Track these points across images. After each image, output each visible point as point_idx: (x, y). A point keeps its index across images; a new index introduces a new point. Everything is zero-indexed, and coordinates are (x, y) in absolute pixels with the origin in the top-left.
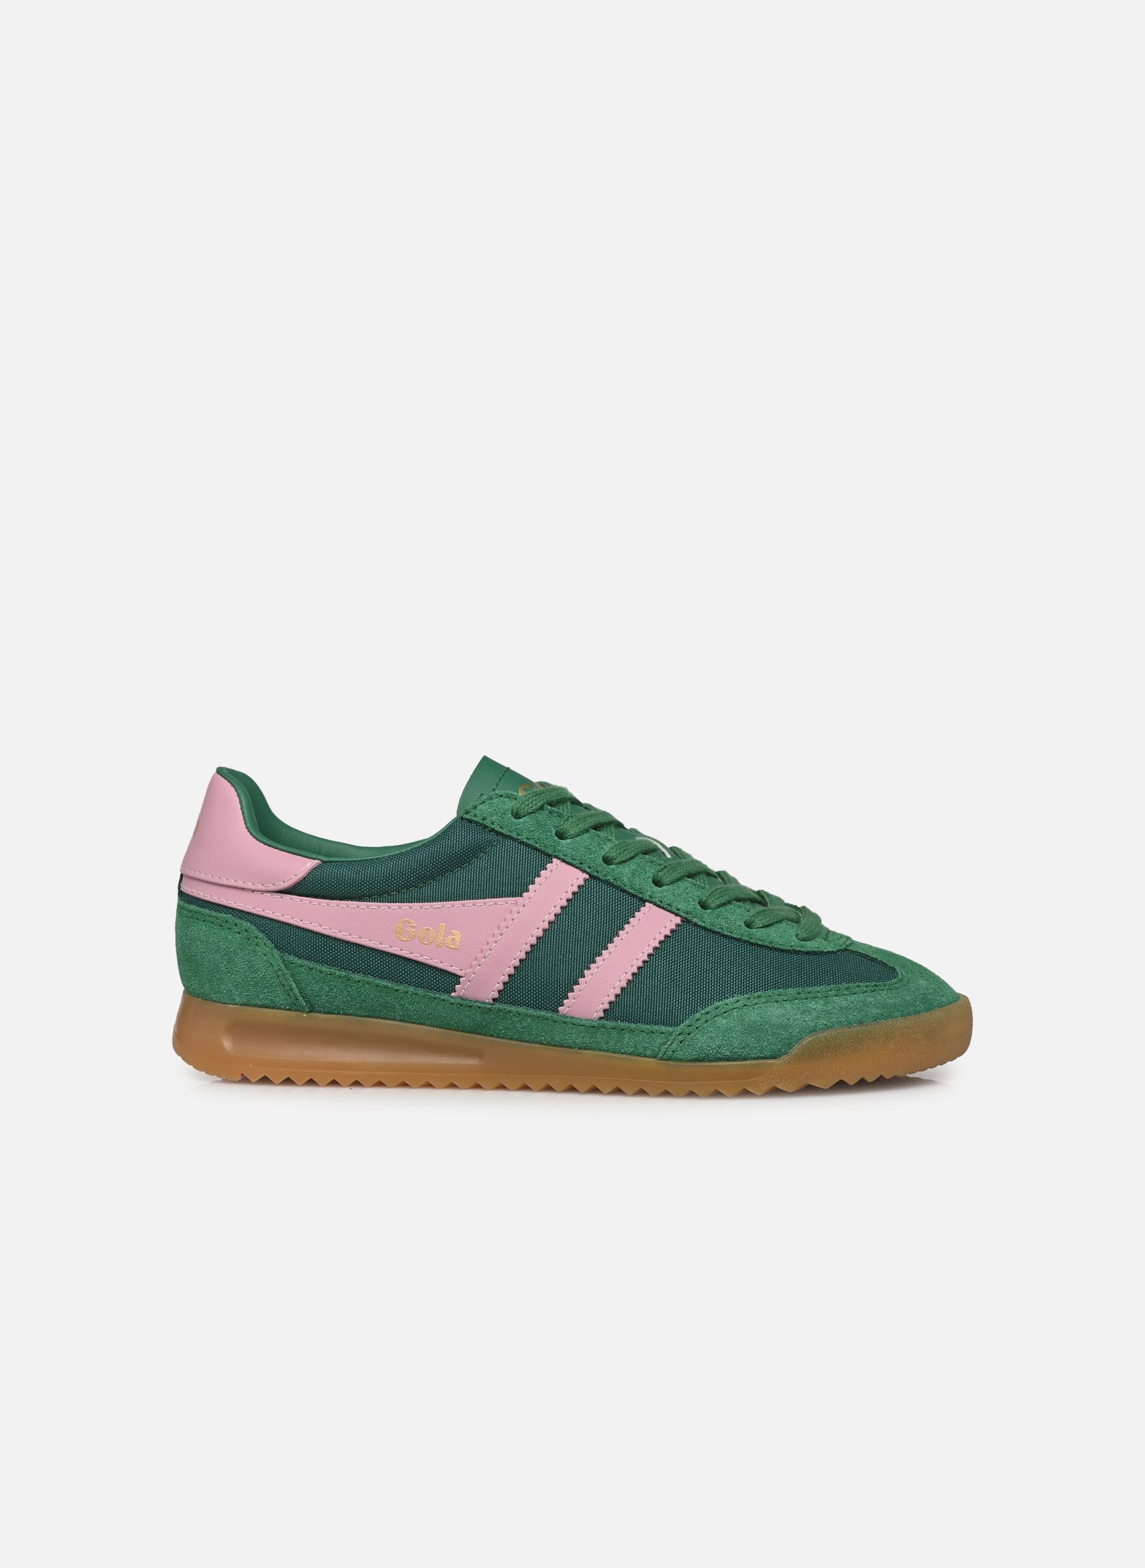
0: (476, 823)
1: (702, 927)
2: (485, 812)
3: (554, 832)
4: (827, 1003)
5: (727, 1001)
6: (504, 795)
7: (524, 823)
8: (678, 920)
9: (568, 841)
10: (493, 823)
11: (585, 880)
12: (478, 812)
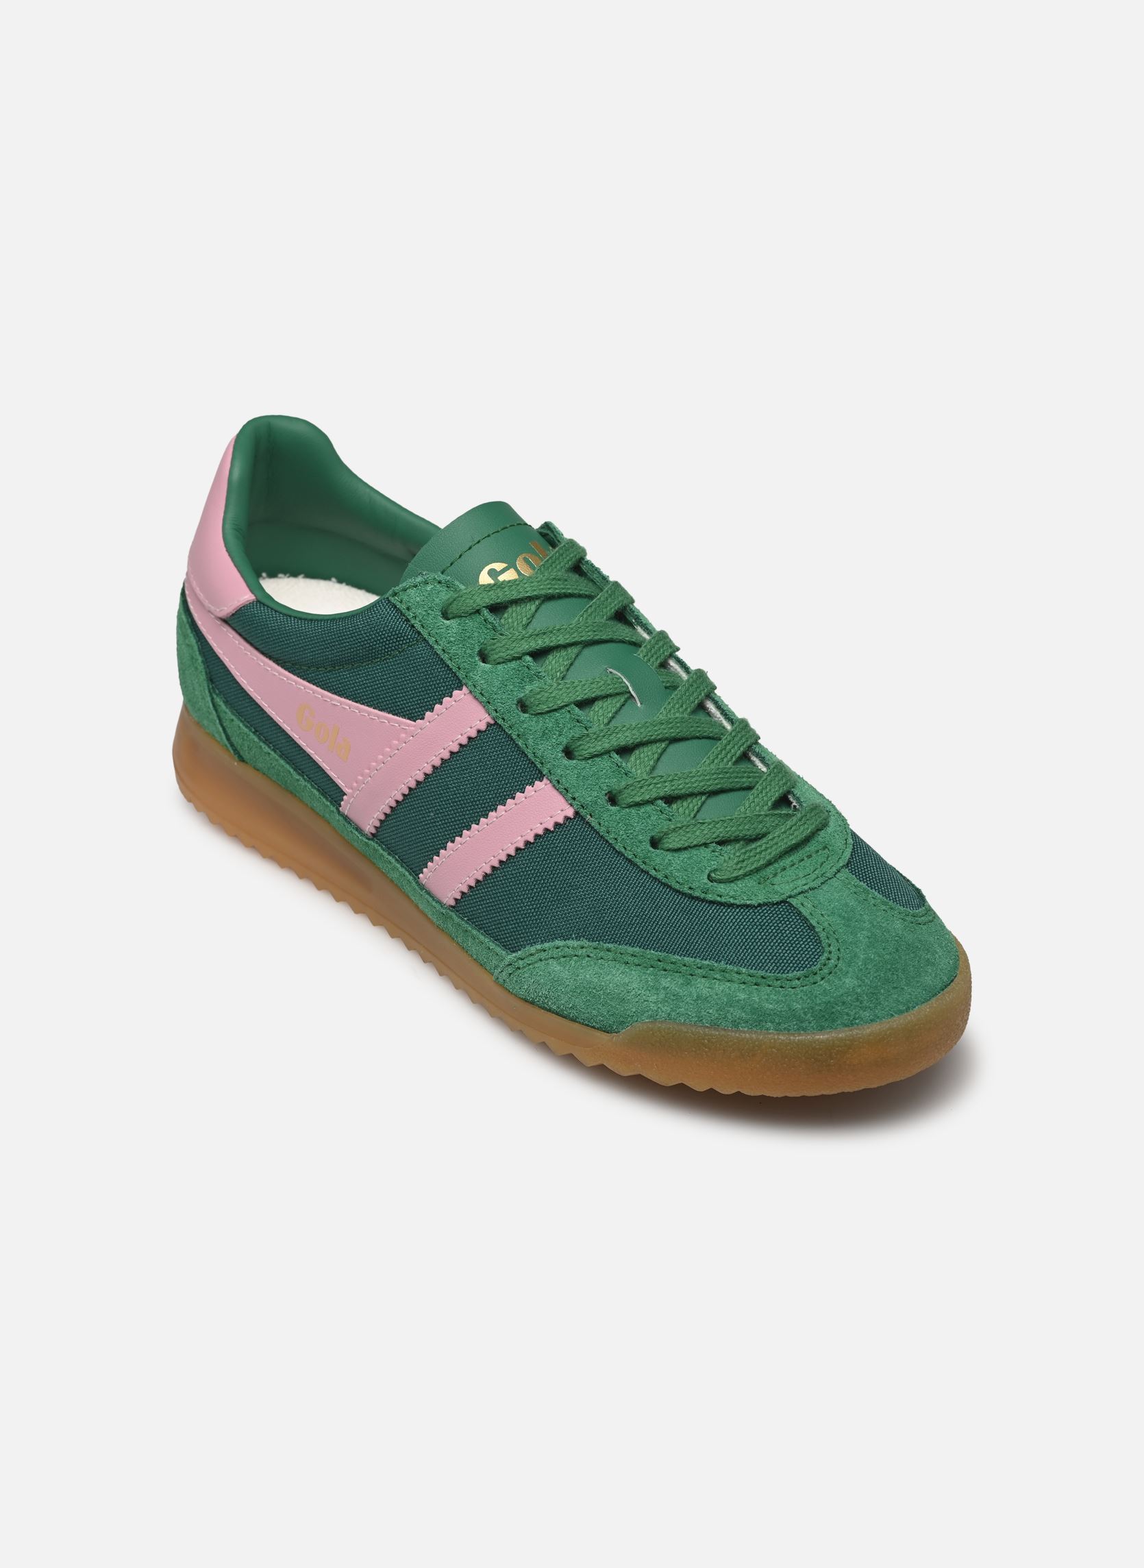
0: (398, 610)
1: (595, 830)
2: (412, 601)
3: (477, 649)
4: (688, 983)
5: (570, 943)
6: (443, 581)
7: (448, 627)
8: (570, 812)
9: (488, 666)
10: (415, 617)
11: (489, 725)
12: (405, 598)
